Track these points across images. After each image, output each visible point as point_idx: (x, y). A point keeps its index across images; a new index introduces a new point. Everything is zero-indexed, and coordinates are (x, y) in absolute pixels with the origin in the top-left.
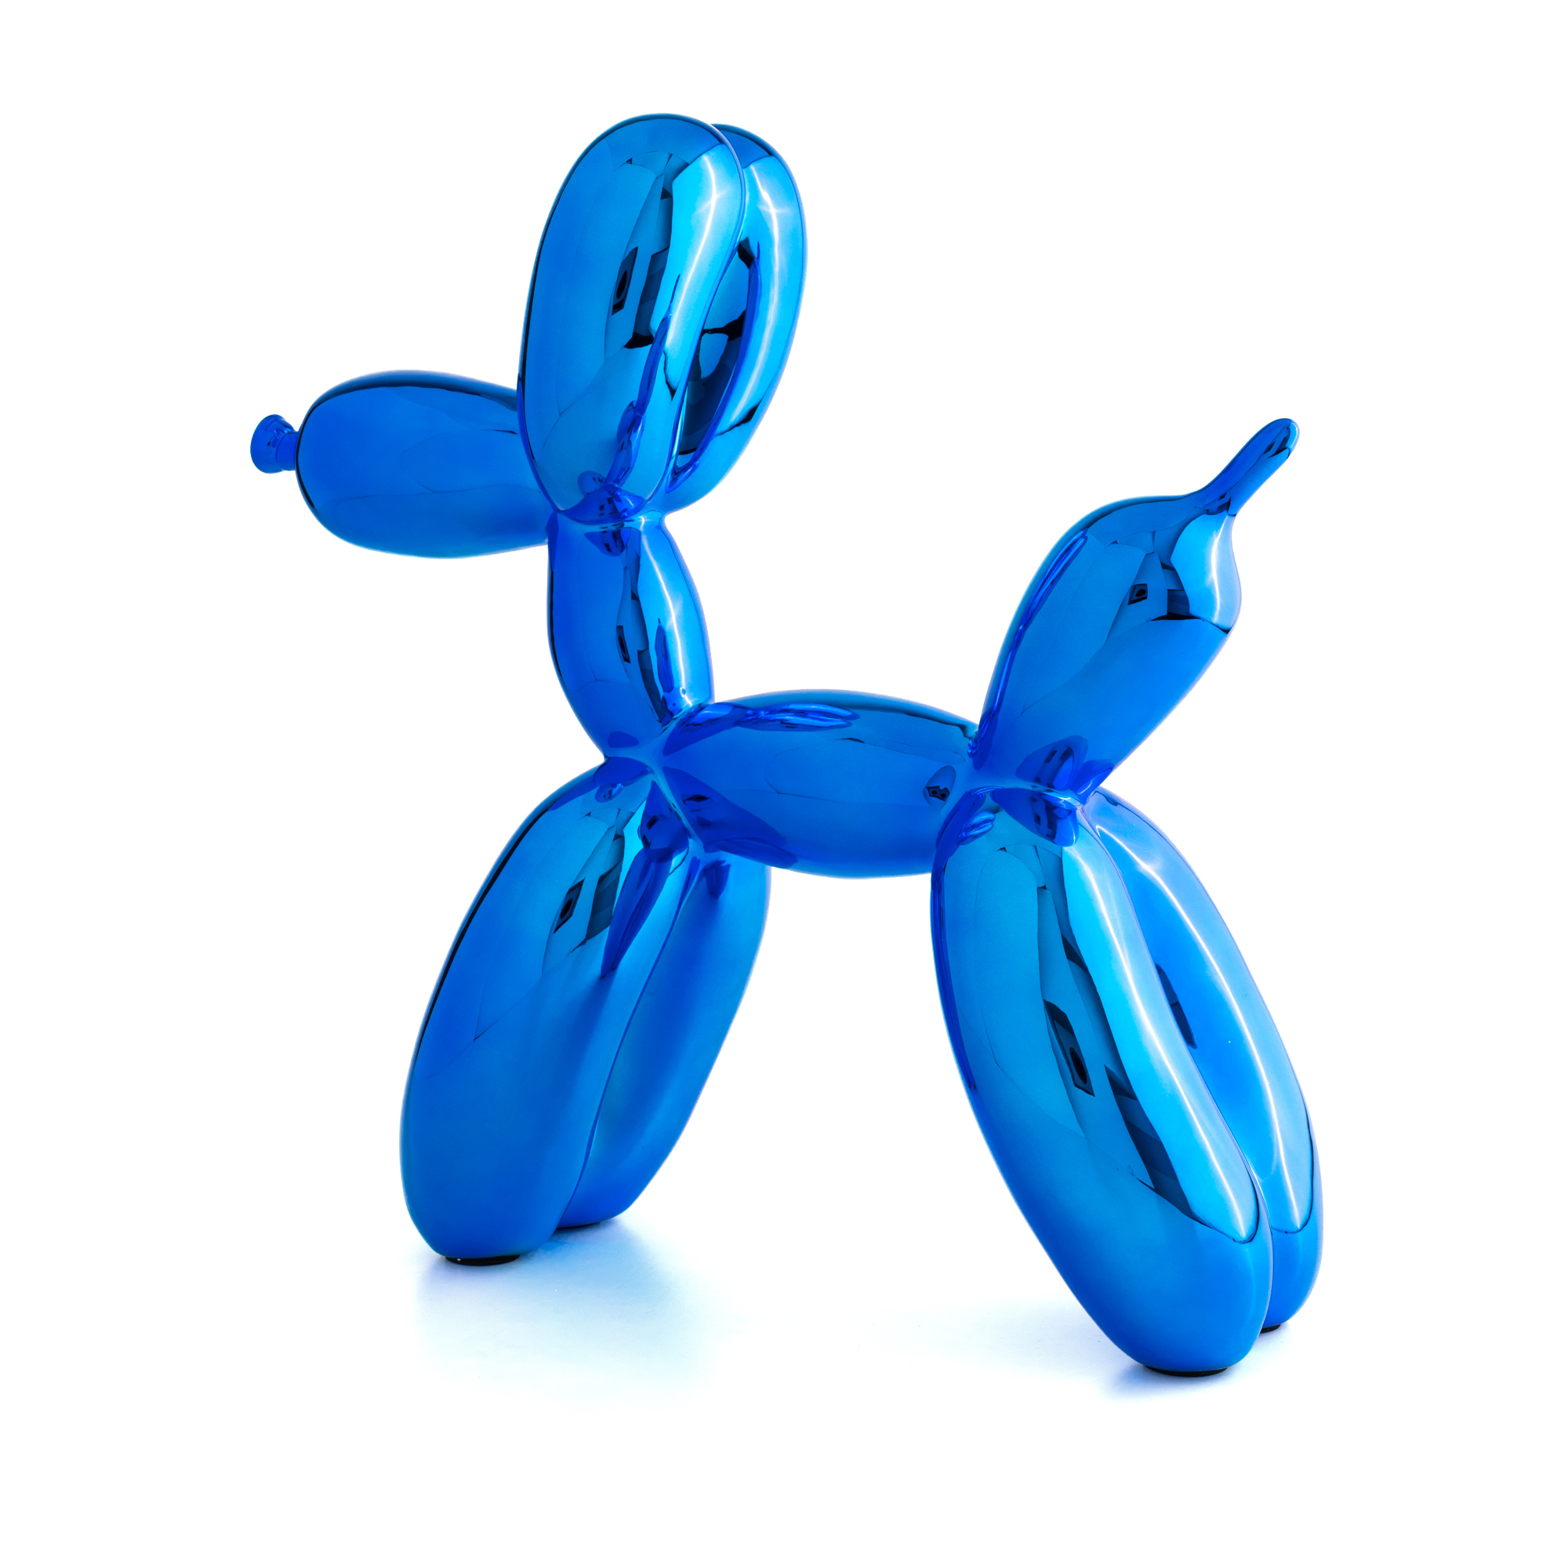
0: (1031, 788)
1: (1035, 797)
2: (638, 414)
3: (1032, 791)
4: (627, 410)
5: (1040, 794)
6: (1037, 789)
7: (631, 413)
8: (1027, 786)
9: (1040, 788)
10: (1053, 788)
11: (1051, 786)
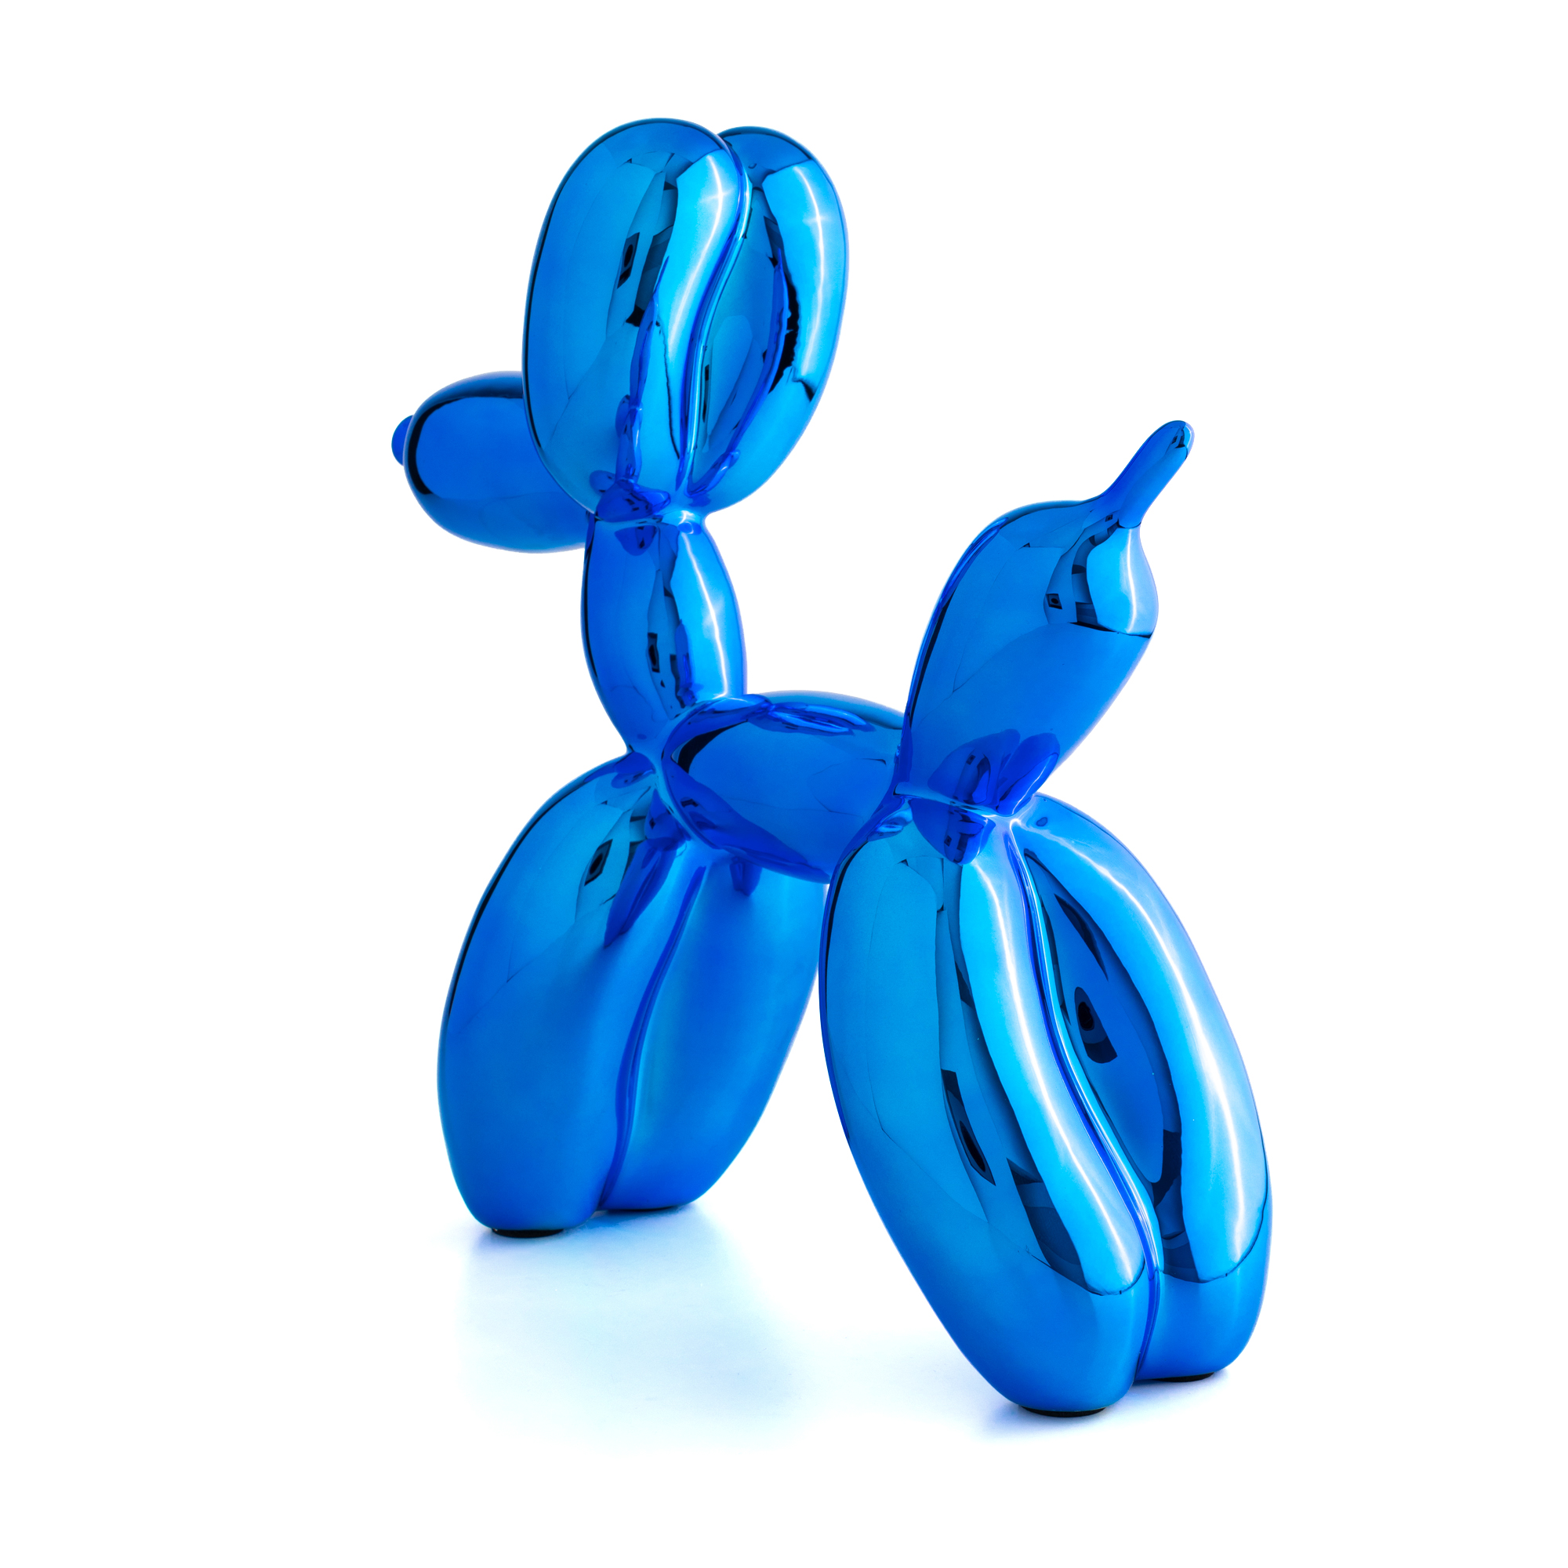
0: (949, 803)
1: (951, 811)
2: (633, 407)
3: (950, 807)
4: (623, 402)
5: (958, 810)
6: (954, 805)
7: (626, 405)
8: (945, 800)
9: (958, 804)
10: (973, 803)
11: (970, 801)
